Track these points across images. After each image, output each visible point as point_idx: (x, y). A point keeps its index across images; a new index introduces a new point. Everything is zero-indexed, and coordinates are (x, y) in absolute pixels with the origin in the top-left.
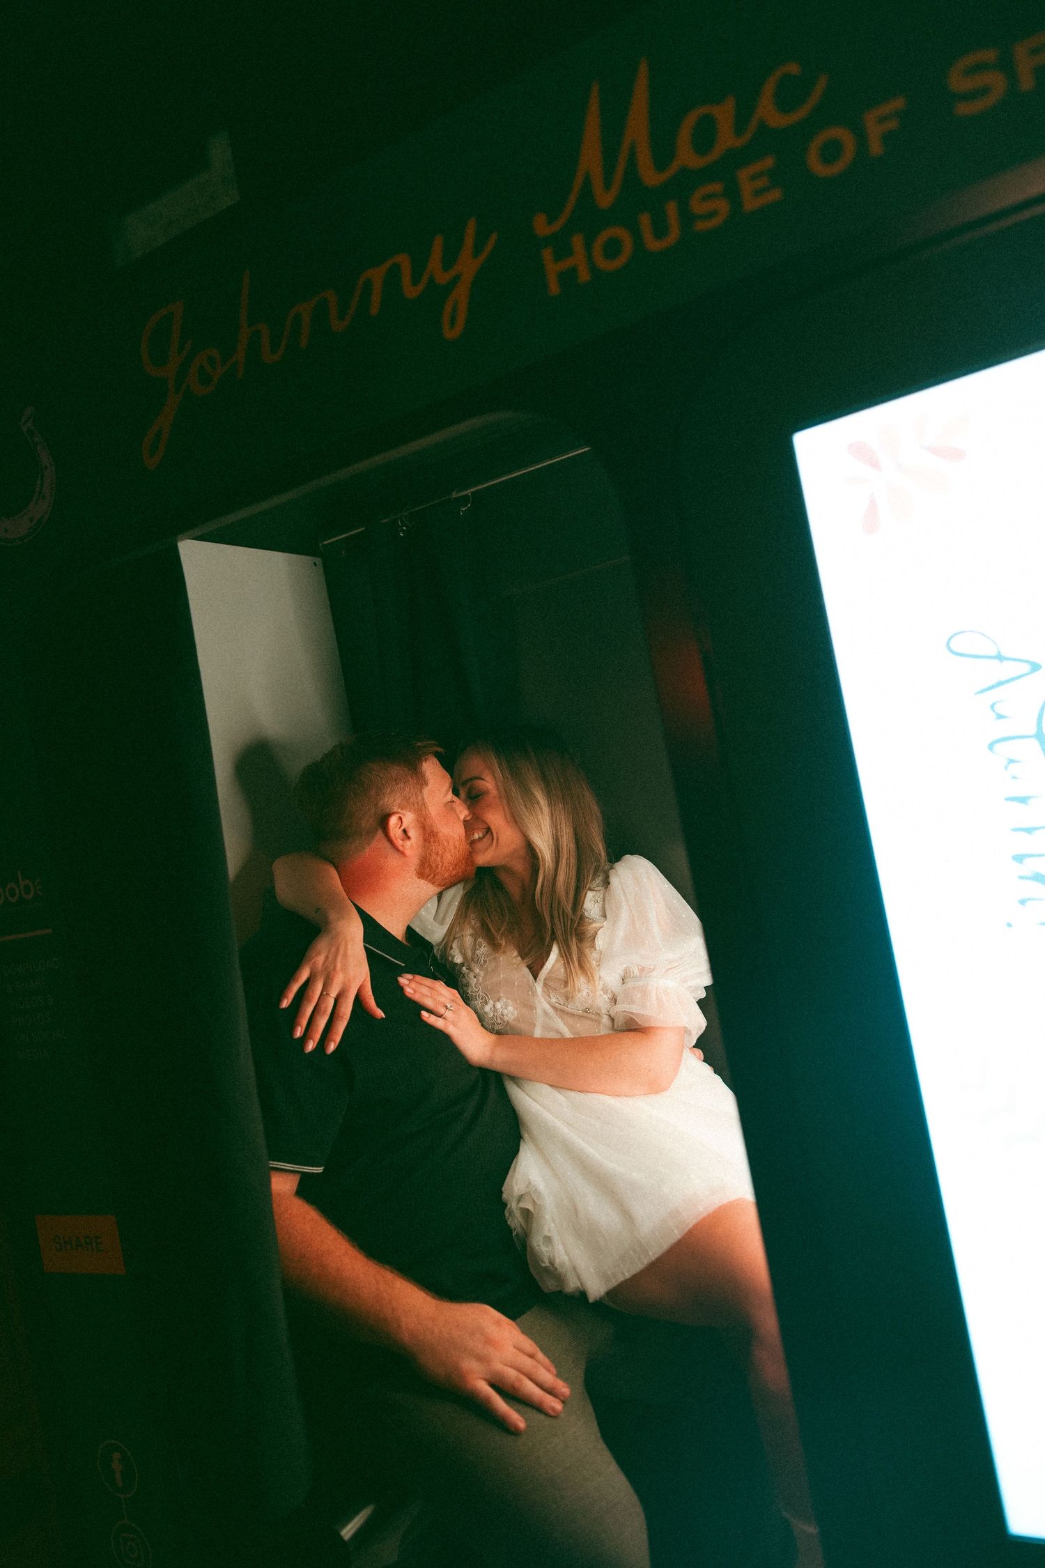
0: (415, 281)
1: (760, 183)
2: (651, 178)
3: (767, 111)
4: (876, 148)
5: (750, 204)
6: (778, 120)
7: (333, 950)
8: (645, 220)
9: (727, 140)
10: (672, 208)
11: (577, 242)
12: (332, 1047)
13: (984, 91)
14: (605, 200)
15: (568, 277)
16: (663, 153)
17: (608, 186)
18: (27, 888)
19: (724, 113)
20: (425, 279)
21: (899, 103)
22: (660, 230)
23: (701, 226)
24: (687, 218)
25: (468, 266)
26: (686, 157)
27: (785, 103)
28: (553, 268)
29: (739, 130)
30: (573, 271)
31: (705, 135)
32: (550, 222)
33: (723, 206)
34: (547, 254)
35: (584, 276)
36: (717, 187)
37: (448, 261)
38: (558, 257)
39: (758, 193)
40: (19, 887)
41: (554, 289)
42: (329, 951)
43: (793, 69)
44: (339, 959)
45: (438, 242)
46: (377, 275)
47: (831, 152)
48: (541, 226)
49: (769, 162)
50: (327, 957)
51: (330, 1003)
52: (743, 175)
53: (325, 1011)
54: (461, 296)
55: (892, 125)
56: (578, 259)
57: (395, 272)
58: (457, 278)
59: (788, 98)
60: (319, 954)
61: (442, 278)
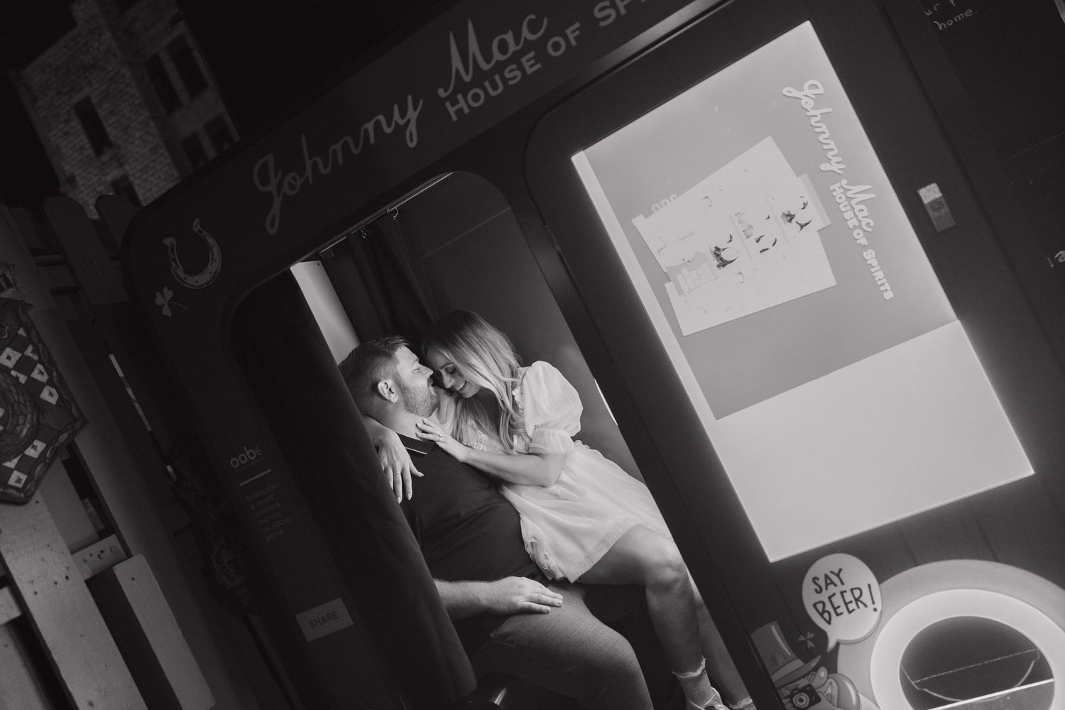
0: (389, 126)
1: (532, 62)
2: (485, 67)
3: (526, 33)
4: (574, 43)
5: (529, 71)
6: (532, 37)
7: (389, 453)
8: (487, 84)
9: (513, 47)
10: (497, 77)
11: (460, 97)
12: (410, 496)
13: (608, 17)
14: (467, 78)
15: (459, 112)
16: (488, 56)
17: (467, 72)
18: (251, 454)
19: (509, 37)
20: (394, 123)
21: (577, 25)
22: (495, 87)
23: (511, 83)
24: (505, 81)
25: (412, 115)
26: (498, 56)
27: (533, 30)
28: (452, 110)
29: (517, 43)
30: (461, 109)
31: (503, 47)
32: (446, 91)
33: (518, 73)
34: (448, 104)
35: (466, 110)
36: (514, 66)
37: (403, 114)
38: (453, 105)
39: (531, 66)
40: (245, 454)
41: (455, 118)
42: (388, 454)
43: (532, 16)
44: (394, 455)
45: (396, 108)
46: (370, 126)
47: (556, 46)
48: (441, 93)
49: (532, 54)
50: (388, 458)
51: (399, 477)
52: (524, 60)
53: (399, 482)
54: (412, 127)
55: (577, 33)
56: (462, 104)
57: (378, 123)
58: (409, 121)
59: (533, 28)
60: (383, 458)
61: (402, 122)
